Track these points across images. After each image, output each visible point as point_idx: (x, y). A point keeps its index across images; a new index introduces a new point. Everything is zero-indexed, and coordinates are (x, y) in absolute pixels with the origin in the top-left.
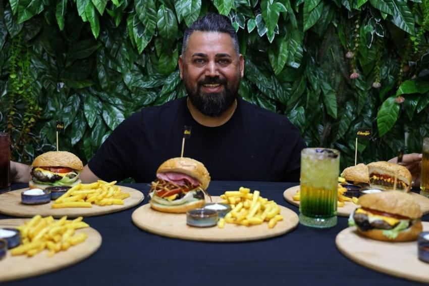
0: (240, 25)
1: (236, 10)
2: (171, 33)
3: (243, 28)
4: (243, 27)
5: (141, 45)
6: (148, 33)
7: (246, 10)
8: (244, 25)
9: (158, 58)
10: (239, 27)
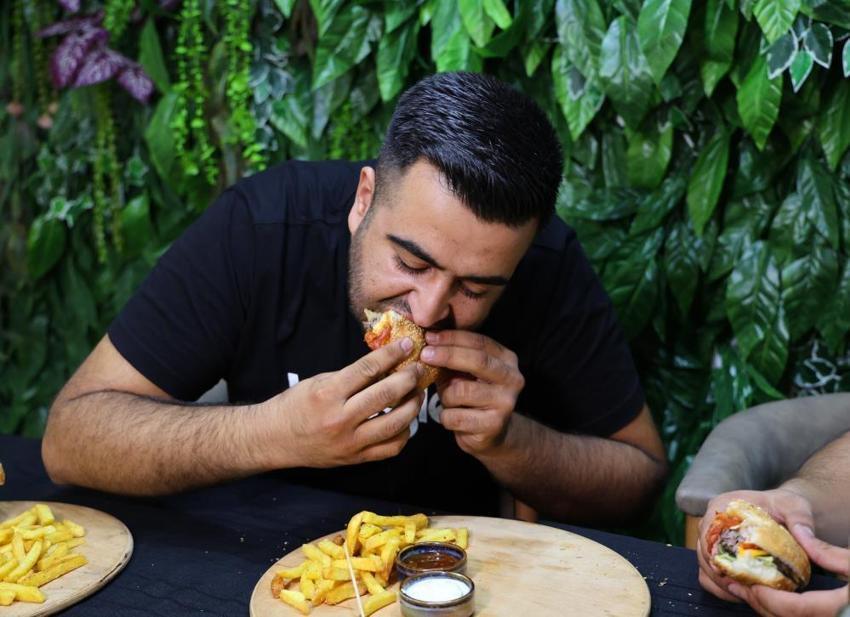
0: (818, 56)
1: (812, 17)
2: (636, 88)
3: (827, 66)
4: (826, 61)
5: (578, 117)
6: (593, 90)
7: (841, 11)
8: (830, 56)
9: (626, 145)
10: (815, 63)
